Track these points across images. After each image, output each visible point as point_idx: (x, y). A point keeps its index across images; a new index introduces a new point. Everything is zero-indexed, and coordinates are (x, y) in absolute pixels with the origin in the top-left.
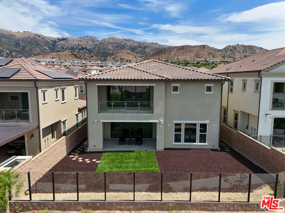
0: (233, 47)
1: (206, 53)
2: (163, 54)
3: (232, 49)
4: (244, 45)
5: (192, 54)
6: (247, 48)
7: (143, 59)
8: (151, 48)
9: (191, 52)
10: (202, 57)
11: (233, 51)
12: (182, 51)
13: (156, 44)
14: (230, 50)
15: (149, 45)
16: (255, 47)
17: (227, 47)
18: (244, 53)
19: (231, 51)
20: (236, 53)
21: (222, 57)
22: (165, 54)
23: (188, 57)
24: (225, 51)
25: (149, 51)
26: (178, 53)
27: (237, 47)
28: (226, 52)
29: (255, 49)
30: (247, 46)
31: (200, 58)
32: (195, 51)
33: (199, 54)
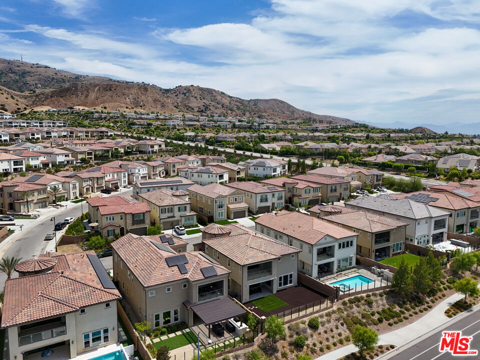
0: (185, 89)
1: (150, 99)
2: (74, 96)
3: (185, 92)
4: (200, 86)
5: (128, 100)
6: (205, 92)
7: (31, 103)
8: (38, 77)
9: (126, 96)
10: (144, 105)
11: (187, 95)
12: (109, 93)
13: (46, 67)
14: (183, 93)
15: (32, 70)
16: (215, 90)
17: (176, 87)
18: (201, 100)
19: (183, 95)
20: (192, 98)
21: (175, 106)
22: (78, 96)
23: (123, 105)
24: (175, 94)
25: (34, 83)
26: (102, 95)
27: (191, 89)
28: (176, 96)
29: (215, 94)
30: (204, 88)
31: (141, 106)
32: (132, 94)
33: (139, 100)
